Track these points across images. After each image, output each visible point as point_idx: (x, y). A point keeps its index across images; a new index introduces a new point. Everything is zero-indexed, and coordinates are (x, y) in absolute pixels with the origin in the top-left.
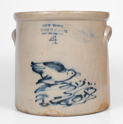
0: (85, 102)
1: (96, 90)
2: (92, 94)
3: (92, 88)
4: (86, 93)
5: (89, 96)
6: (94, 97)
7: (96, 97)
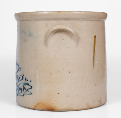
0: (23, 95)
1: (32, 87)
2: (28, 90)
3: (28, 84)
4: (24, 88)
5: (26, 91)
6: (30, 93)
7: (31, 94)
